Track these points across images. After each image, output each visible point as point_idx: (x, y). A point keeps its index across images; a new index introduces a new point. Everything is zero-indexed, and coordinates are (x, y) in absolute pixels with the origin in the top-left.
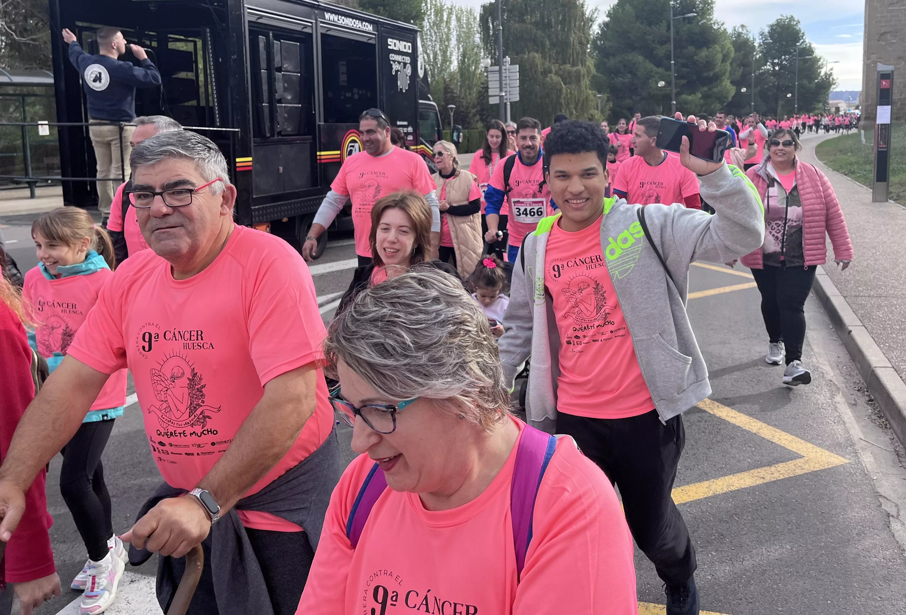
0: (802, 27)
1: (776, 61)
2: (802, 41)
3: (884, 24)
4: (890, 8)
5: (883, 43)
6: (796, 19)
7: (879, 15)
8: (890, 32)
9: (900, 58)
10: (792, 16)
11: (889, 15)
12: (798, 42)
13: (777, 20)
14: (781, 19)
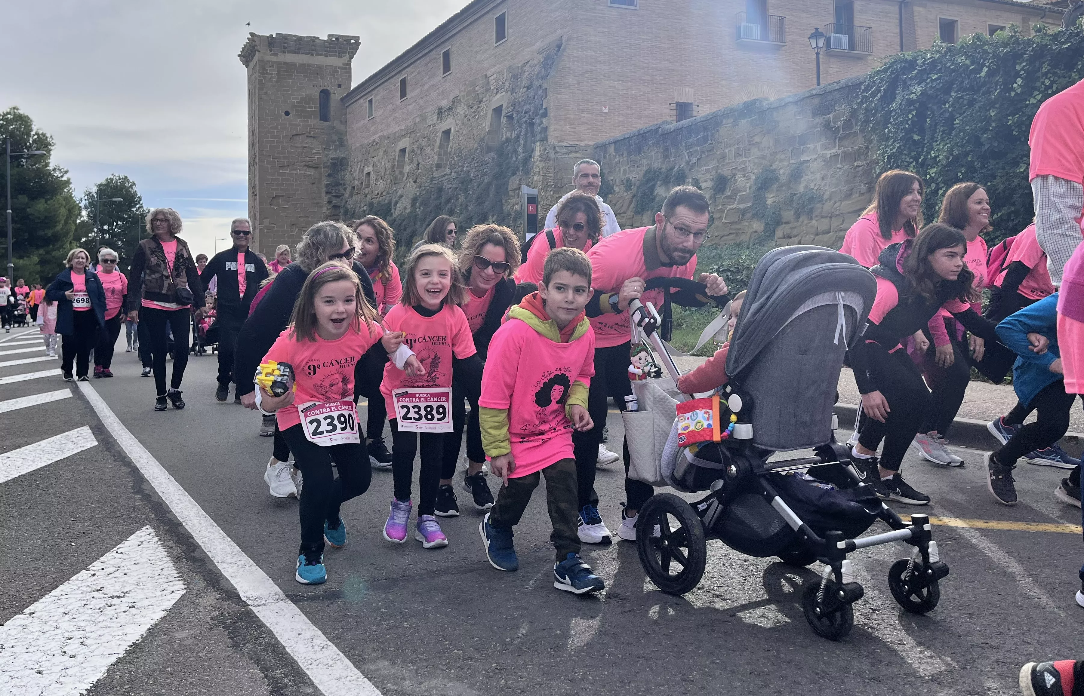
0: (139, 190)
1: (106, 227)
2: (138, 205)
3: (275, 187)
4: (281, 171)
5: (275, 208)
6: (131, 181)
7: (270, 177)
8: (283, 196)
9: (293, 225)
10: (126, 177)
11: (280, 178)
12: (135, 207)
13: (107, 180)
14: (112, 180)
